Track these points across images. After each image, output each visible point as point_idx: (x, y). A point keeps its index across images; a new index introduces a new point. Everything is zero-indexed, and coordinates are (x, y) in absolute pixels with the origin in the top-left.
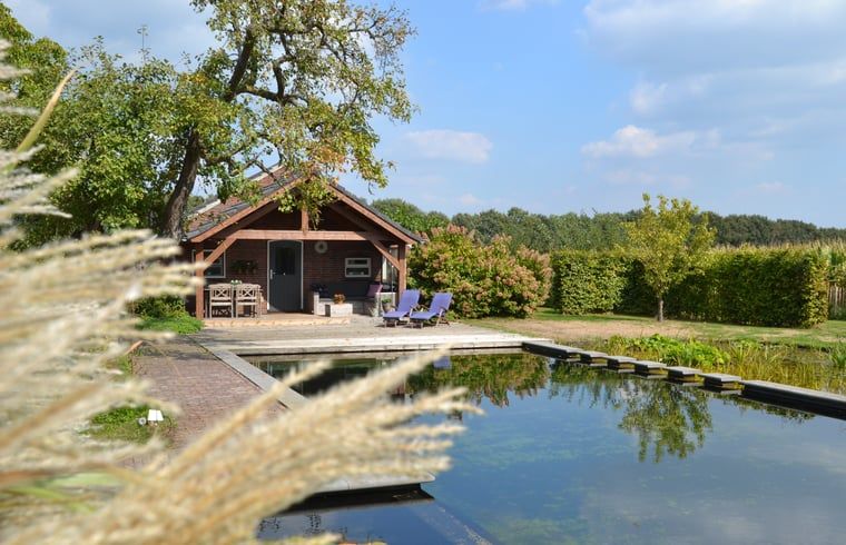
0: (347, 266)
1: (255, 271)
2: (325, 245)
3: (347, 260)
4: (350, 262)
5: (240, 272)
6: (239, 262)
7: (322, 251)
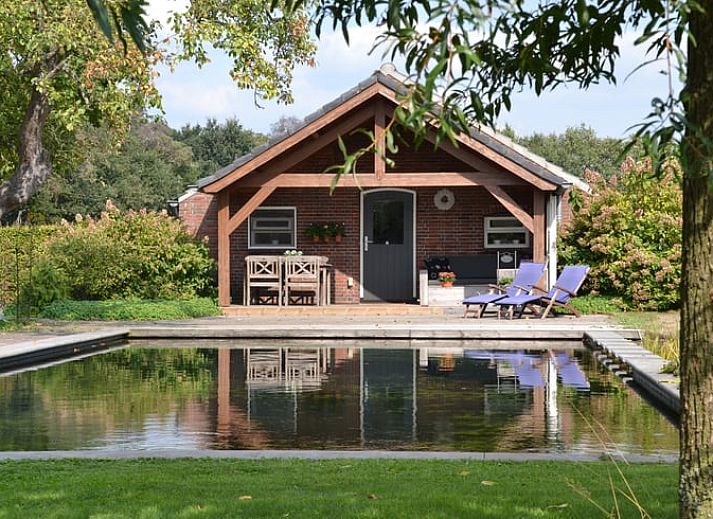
0: (488, 229)
1: (338, 239)
2: (450, 196)
3: (488, 220)
4: (492, 224)
5: (316, 239)
6: (315, 225)
7: (447, 207)
